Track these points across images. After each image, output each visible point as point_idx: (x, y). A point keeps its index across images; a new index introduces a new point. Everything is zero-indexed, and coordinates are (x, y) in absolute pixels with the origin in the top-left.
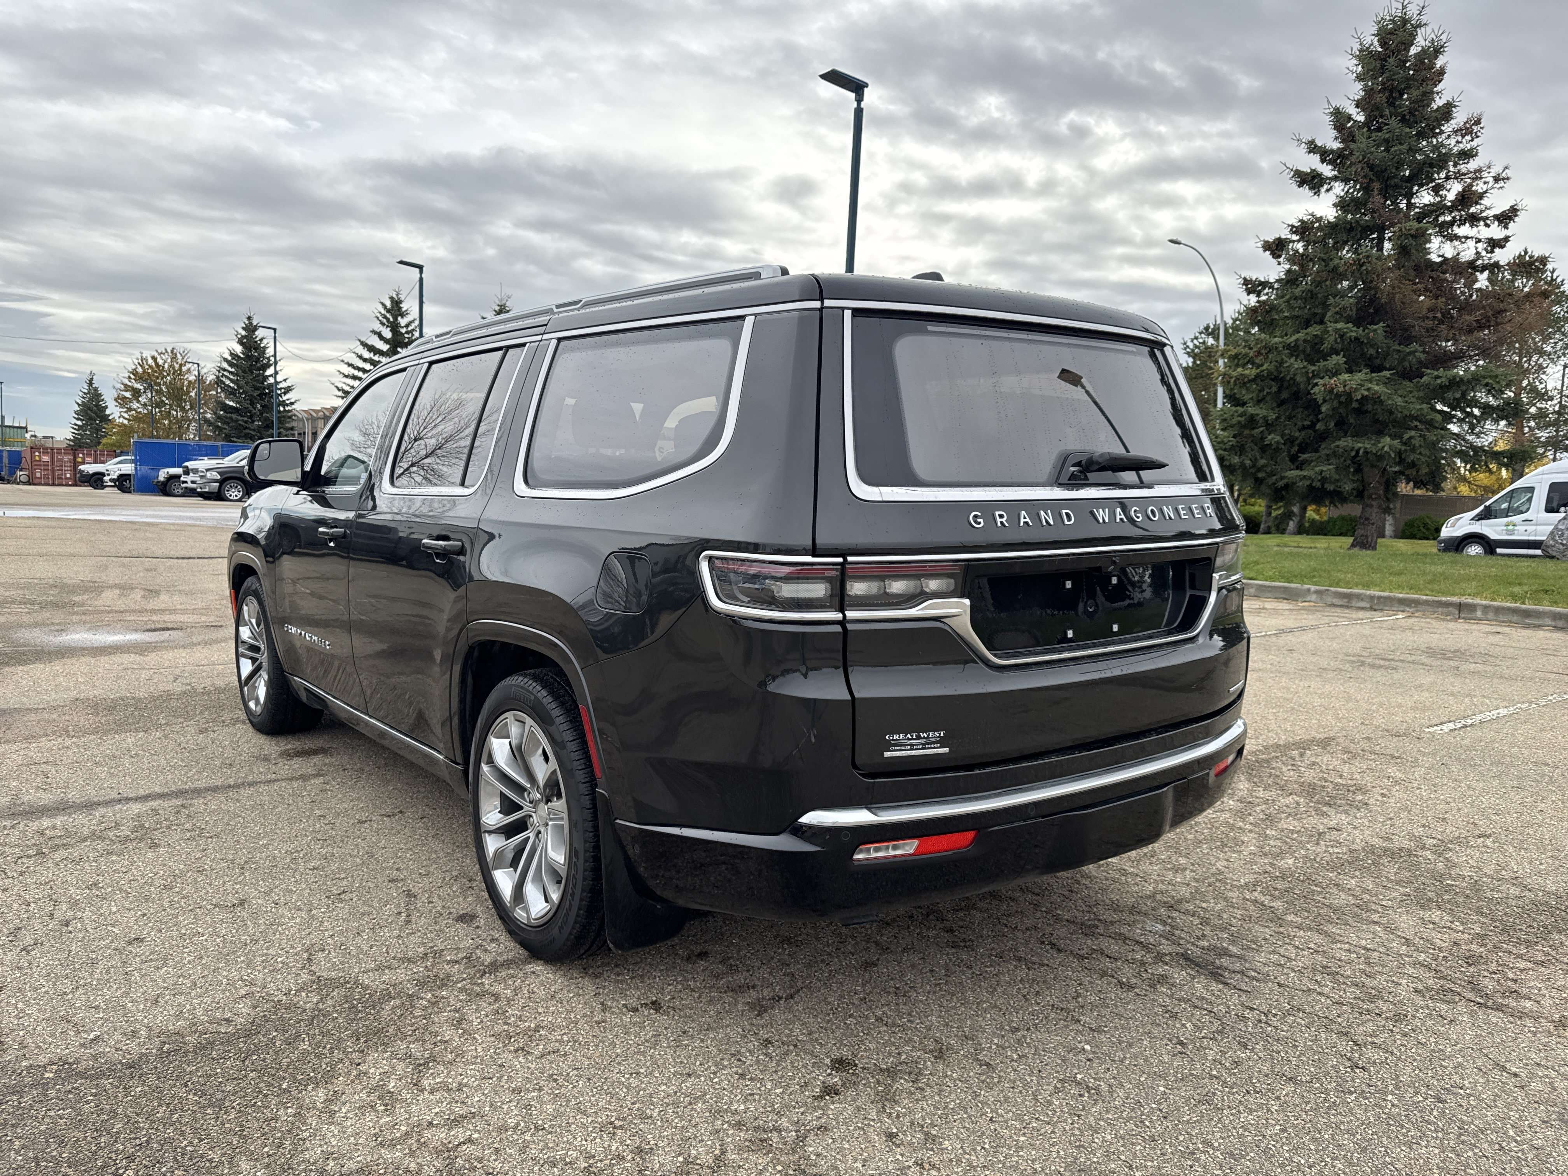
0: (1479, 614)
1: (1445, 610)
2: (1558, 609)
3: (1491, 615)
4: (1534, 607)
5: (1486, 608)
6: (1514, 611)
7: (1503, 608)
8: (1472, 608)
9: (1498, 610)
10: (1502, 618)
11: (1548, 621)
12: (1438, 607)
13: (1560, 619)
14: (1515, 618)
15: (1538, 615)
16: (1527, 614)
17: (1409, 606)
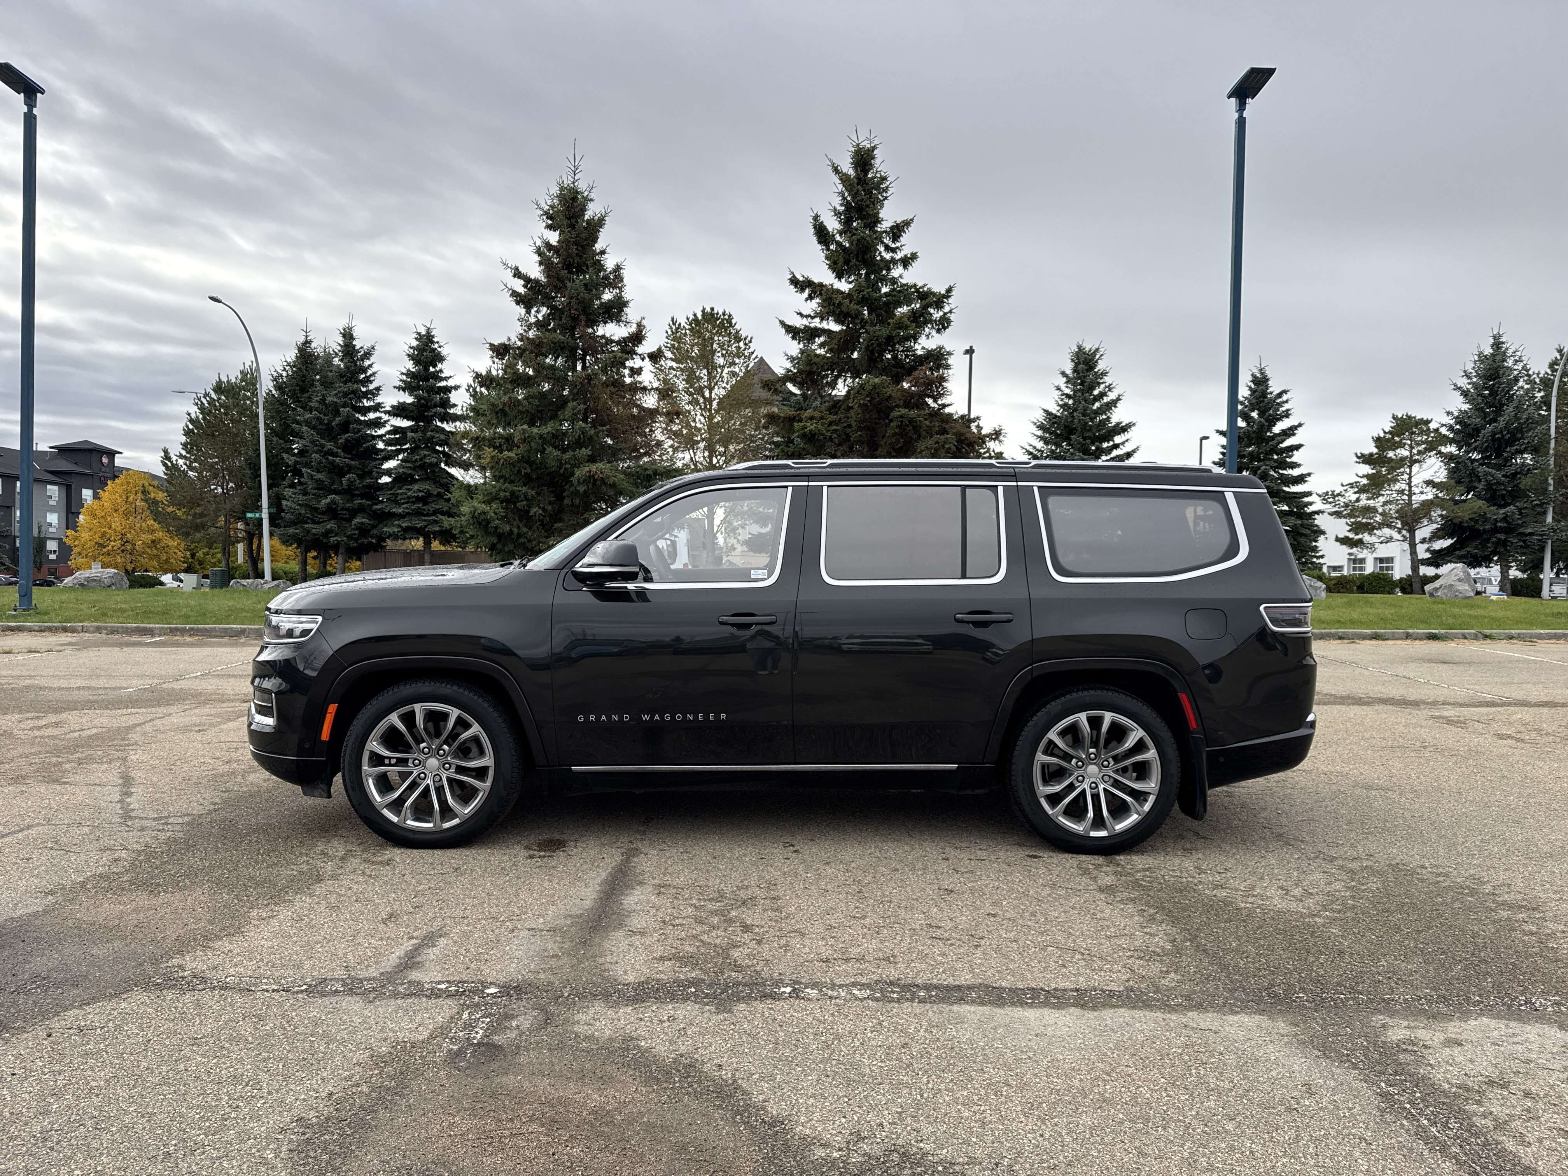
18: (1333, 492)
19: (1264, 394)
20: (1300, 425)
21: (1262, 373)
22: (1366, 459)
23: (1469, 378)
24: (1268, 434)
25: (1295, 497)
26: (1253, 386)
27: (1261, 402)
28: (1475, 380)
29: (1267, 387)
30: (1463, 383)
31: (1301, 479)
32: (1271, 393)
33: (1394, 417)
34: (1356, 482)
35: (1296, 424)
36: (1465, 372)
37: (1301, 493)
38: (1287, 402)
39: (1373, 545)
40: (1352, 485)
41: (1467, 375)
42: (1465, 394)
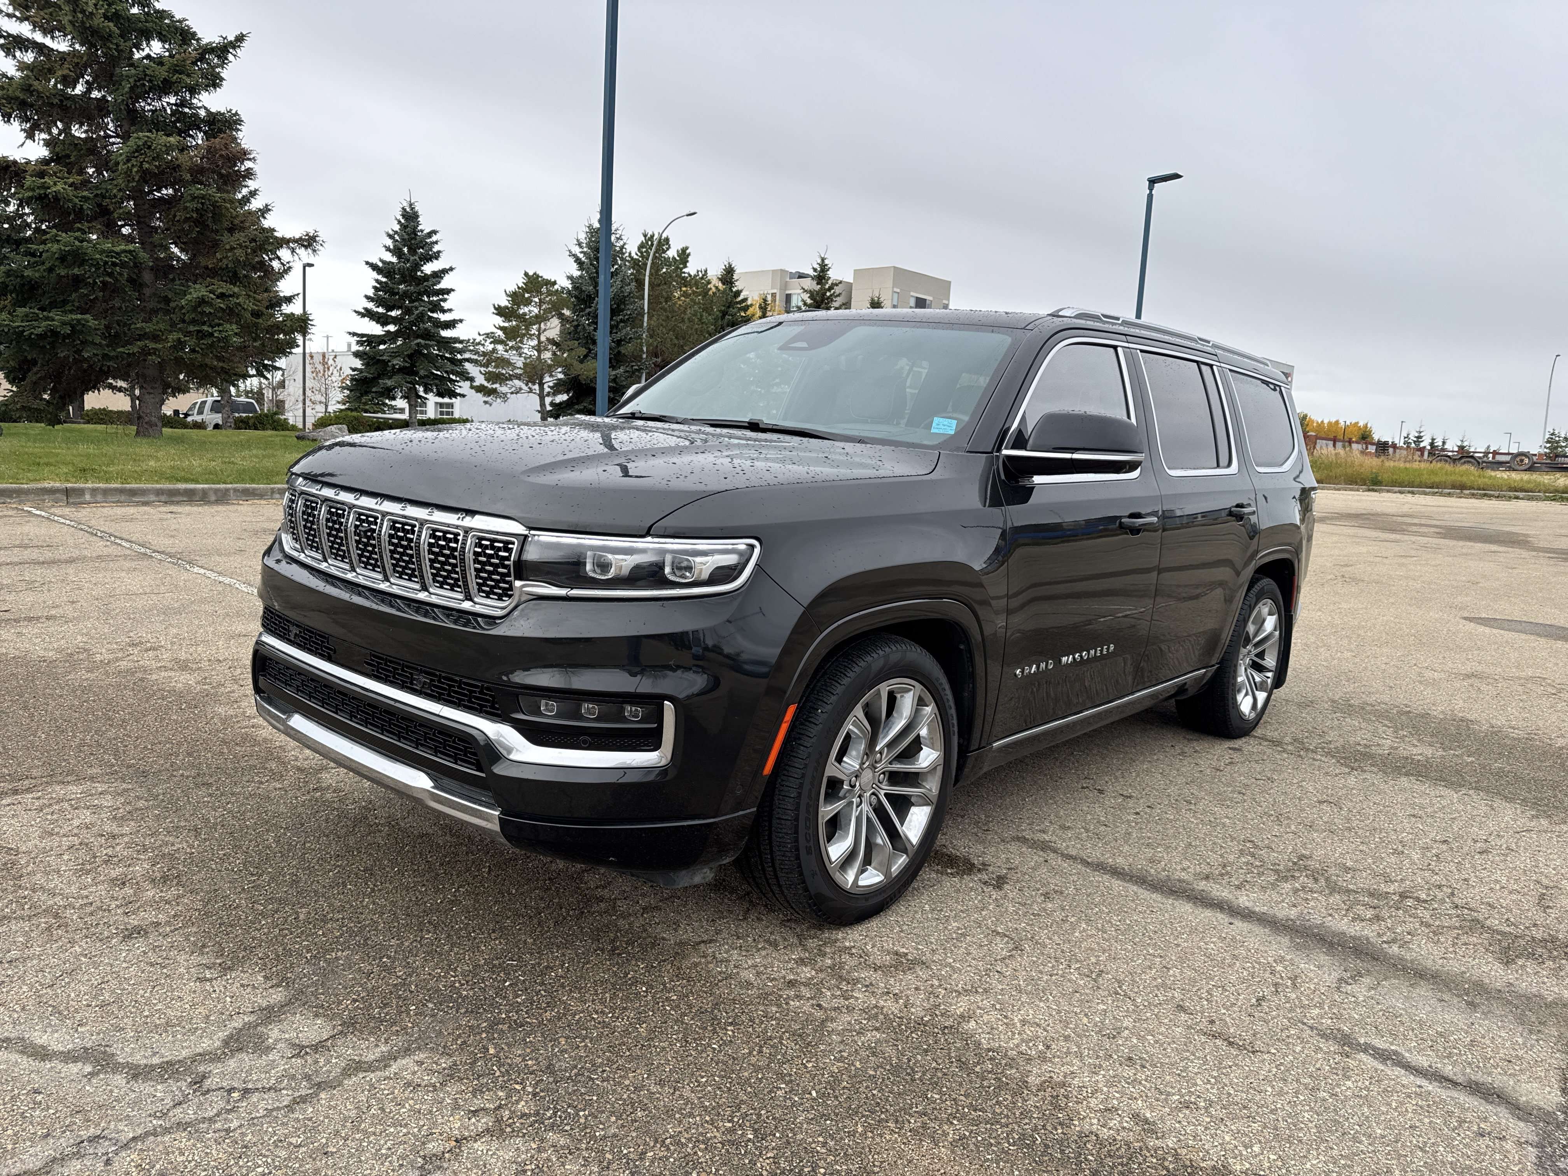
0: (88, 497)
1: (53, 497)
2: (161, 486)
3: (99, 498)
4: (137, 485)
5: (94, 491)
6: (121, 491)
7: (111, 490)
8: (81, 492)
9: (106, 492)
10: (110, 498)
11: (152, 498)
12: (43, 495)
13: (163, 494)
14: (123, 498)
15: (143, 492)
16: (133, 493)
17: (10, 497)
18: (475, 340)
19: (414, 232)
20: (451, 269)
21: (412, 209)
22: (500, 311)
23: (581, 247)
24: (419, 273)
25: (448, 342)
26: (403, 221)
27: (412, 239)
28: (585, 250)
29: (418, 224)
30: (577, 250)
31: (451, 324)
32: (422, 231)
33: (526, 274)
34: (492, 333)
35: (448, 267)
36: (578, 240)
37: (451, 338)
38: (436, 242)
39: (505, 394)
40: (488, 335)
41: (580, 244)
42: (578, 261)
